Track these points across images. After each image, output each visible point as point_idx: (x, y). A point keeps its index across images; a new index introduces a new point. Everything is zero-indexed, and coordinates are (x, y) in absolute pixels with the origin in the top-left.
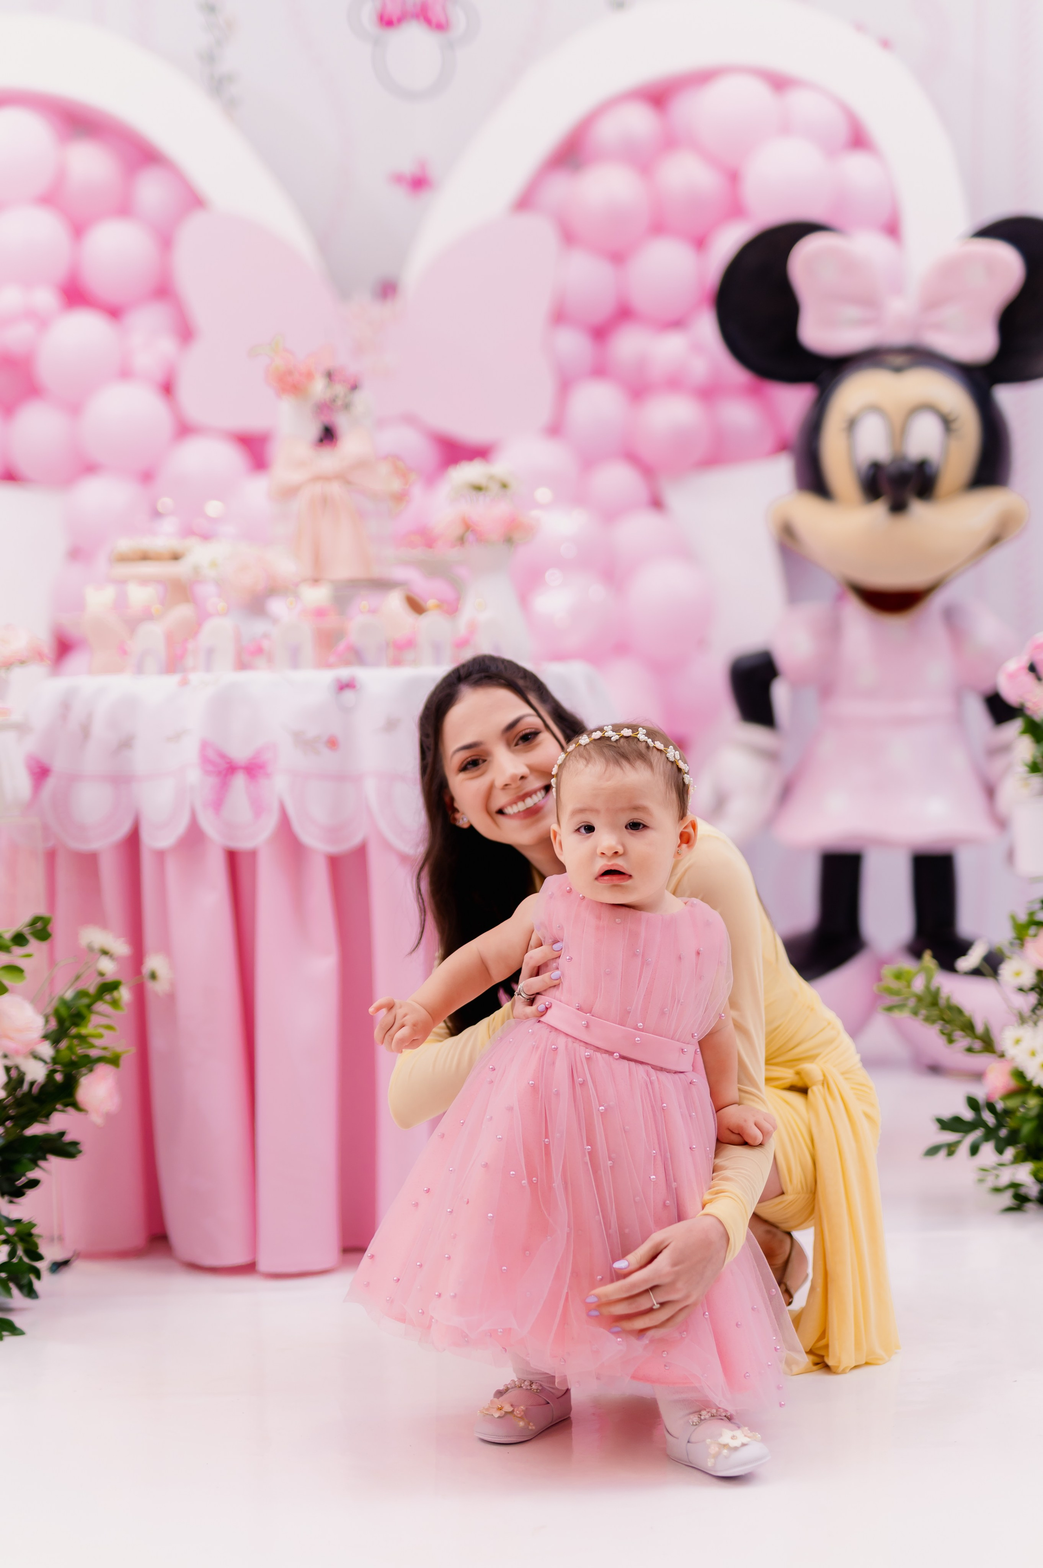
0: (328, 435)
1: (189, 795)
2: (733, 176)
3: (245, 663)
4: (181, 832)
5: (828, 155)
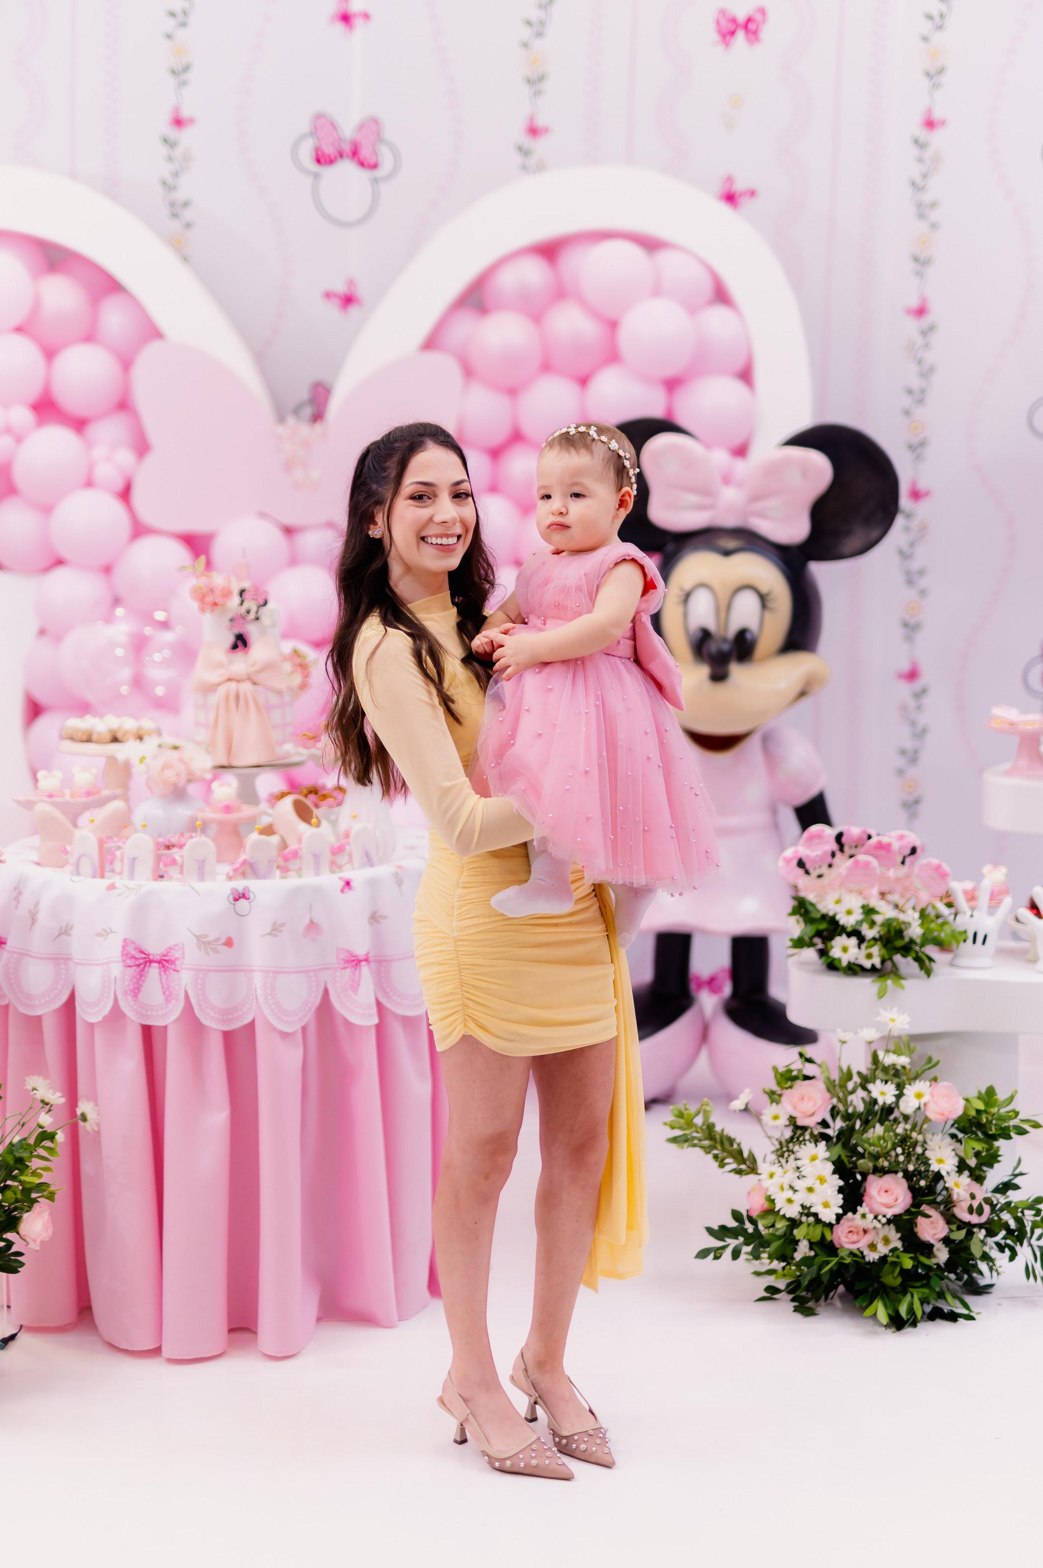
0: (241, 642)
1: (113, 986)
2: (613, 325)
3: (161, 874)
4: (106, 1011)
5: (692, 310)
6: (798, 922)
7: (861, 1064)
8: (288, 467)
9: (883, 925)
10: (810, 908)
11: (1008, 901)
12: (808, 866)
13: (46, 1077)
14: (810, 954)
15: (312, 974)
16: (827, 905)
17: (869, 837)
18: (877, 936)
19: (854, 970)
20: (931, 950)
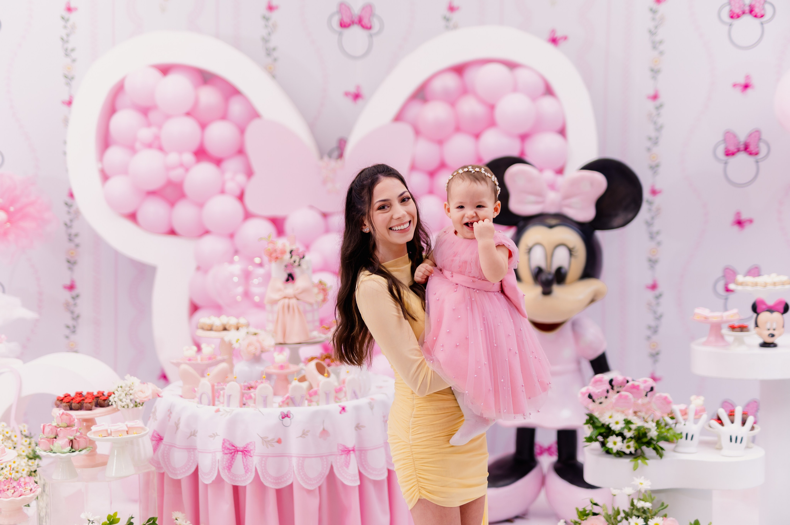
0: (291, 278)
1: (217, 464)
2: (492, 107)
3: (244, 403)
4: (214, 478)
5: (534, 99)
6: (589, 428)
7: (625, 506)
8: (324, 182)
9: (635, 430)
10: (596, 420)
11: (705, 416)
12: (594, 397)
13: (183, 512)
14: (596, 445)
15: (324, 458)
16: (605, 419)
17: (628, 382)
18: (633, 436)
19: (620, 454)
20: (662, 444)
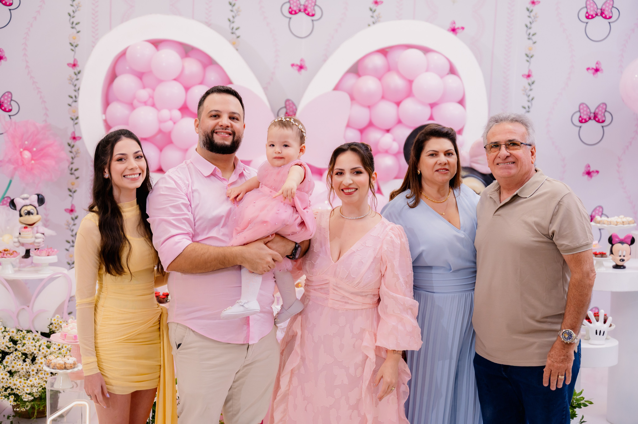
2: (411, 82)
5: (442, 77)
